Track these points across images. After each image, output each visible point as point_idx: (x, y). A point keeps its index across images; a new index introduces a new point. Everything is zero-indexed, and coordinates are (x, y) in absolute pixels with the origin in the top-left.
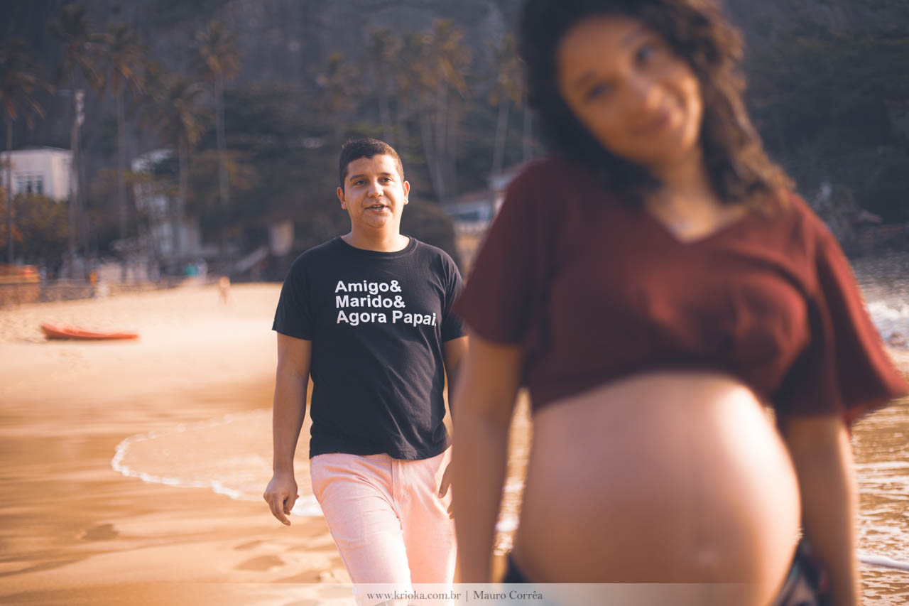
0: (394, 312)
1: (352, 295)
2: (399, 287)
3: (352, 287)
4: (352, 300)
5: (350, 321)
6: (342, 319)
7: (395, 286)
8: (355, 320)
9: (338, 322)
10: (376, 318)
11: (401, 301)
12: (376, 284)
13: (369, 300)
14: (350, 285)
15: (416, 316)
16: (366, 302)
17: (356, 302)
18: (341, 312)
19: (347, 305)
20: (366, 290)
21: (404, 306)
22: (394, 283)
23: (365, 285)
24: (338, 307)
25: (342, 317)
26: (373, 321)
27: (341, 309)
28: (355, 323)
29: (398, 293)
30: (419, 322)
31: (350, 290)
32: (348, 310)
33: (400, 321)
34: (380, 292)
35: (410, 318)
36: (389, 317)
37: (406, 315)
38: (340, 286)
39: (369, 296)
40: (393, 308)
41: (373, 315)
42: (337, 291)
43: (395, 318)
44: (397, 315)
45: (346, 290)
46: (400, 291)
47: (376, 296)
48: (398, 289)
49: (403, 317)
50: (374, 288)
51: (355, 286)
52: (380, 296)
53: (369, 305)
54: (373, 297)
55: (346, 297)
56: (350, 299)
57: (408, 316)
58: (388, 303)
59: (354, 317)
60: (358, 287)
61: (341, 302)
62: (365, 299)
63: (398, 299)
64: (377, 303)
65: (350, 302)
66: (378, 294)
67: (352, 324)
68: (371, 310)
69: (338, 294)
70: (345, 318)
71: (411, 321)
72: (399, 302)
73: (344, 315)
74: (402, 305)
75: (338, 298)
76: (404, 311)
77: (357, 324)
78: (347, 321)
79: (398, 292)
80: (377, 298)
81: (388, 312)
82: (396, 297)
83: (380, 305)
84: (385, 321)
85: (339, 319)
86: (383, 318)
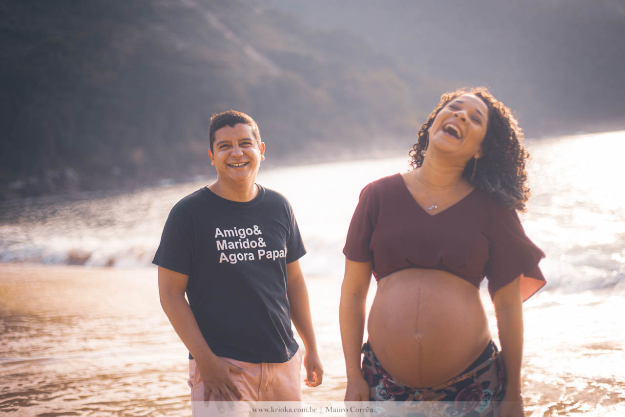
0: (259, 251)
1: (228, 239)
2: (260, 231)
3: (227, 232)
4: (229, 243)
5: (230, 261)
6: (224, 259)
7: (257, 231)
8: (234, 259)
9: (221, 262)
10: (248, 256)
11: (263, 242)
12: (243, 230)
13: (240, 243)
14: (225, 231)
15: (274, 252)
16: (239, 245)
17: (232, 246)
18: (223, 254)
19: (226, 248)
20: (237, 235)
21: (265, 246)
22: (256, 227)
23: (236, 231)
24: (219, 249)
25: (223, 257)
26: (246, 260)
27: (221, 251)
28: (234, 261)
29: (260, 236)
30: (277, 257)
31: (226, 236)
32: (228, 252)
33: (264, 257)
34: (247, 236)
35: (271, 254)
36: (256, 255)
37: (267, 253)
38: (218, 232)
39: (240, 240)
40: (258, 248)
41: (246, 255)
42: (216, 236)
43: (260, 255)
44: (262, 253)
45: (223, 236)
46: (261, 233)
47: (245, 240)
48: (260, 232)
49: (266, 254)
50: (243, 233)
51: (229, 232)
52: (247, 239)
53: (241, 248)
54: (243, 240)
55: (224, 241)
56: (227, 243)
57: (269, 253)
58: (254, 244)
59: (233, 257)
60: (231, 232)
61: (221, 245)
62: (238, 242)
63: (261, 240)
64: (246, 245)
65: (228, 245)
66: (246, 238)
67: (232, 263)
68: (243, 251)
69: (217, 239)
70: (226, 259)
71: (271, 257)
72: (262, 243)
73: (225, 256)
74: (264, 245)
75: (218, 242)
76: (265, 249)
77: (236, 262)
78: (228, 261)
79: (260, 234)
80: (246, 241)
81: (255, 251)
82: (259, 239)
83: (248, 247)
84: (253, 259)
85: (221, 260)
86: (252, 257)
